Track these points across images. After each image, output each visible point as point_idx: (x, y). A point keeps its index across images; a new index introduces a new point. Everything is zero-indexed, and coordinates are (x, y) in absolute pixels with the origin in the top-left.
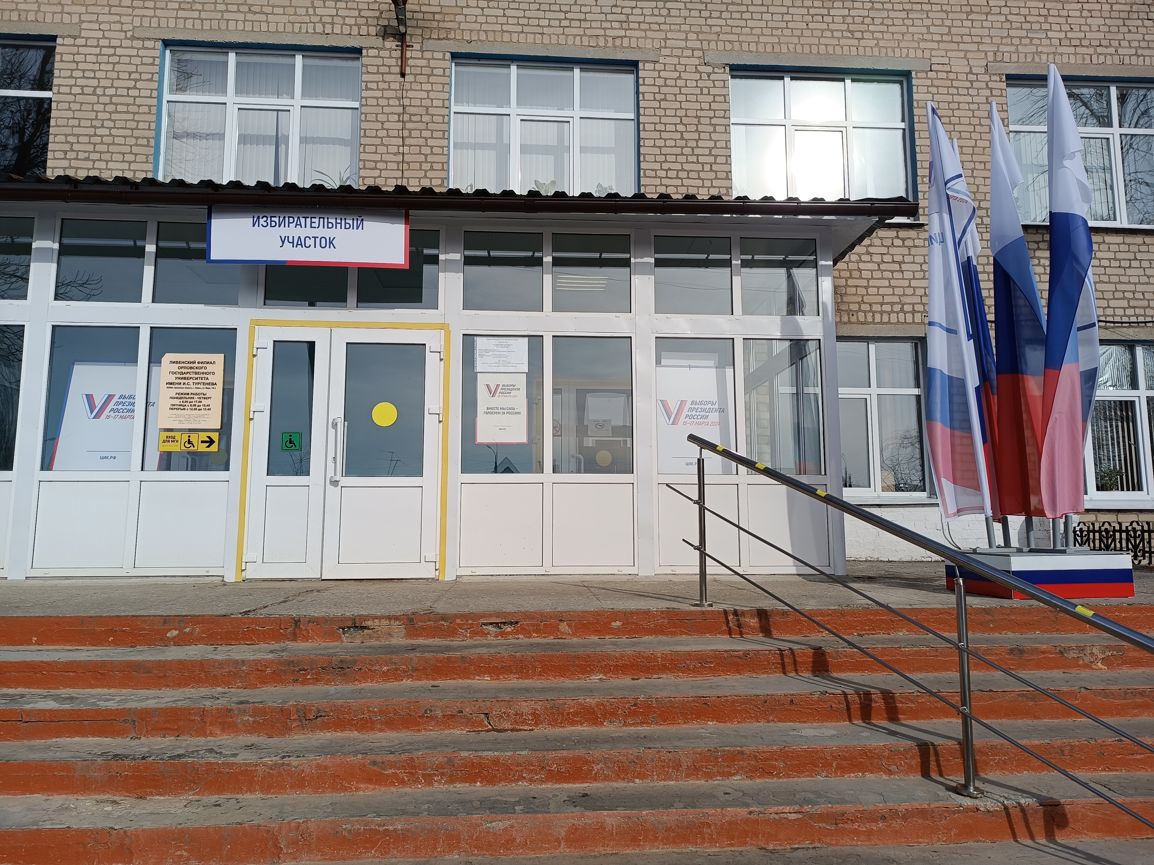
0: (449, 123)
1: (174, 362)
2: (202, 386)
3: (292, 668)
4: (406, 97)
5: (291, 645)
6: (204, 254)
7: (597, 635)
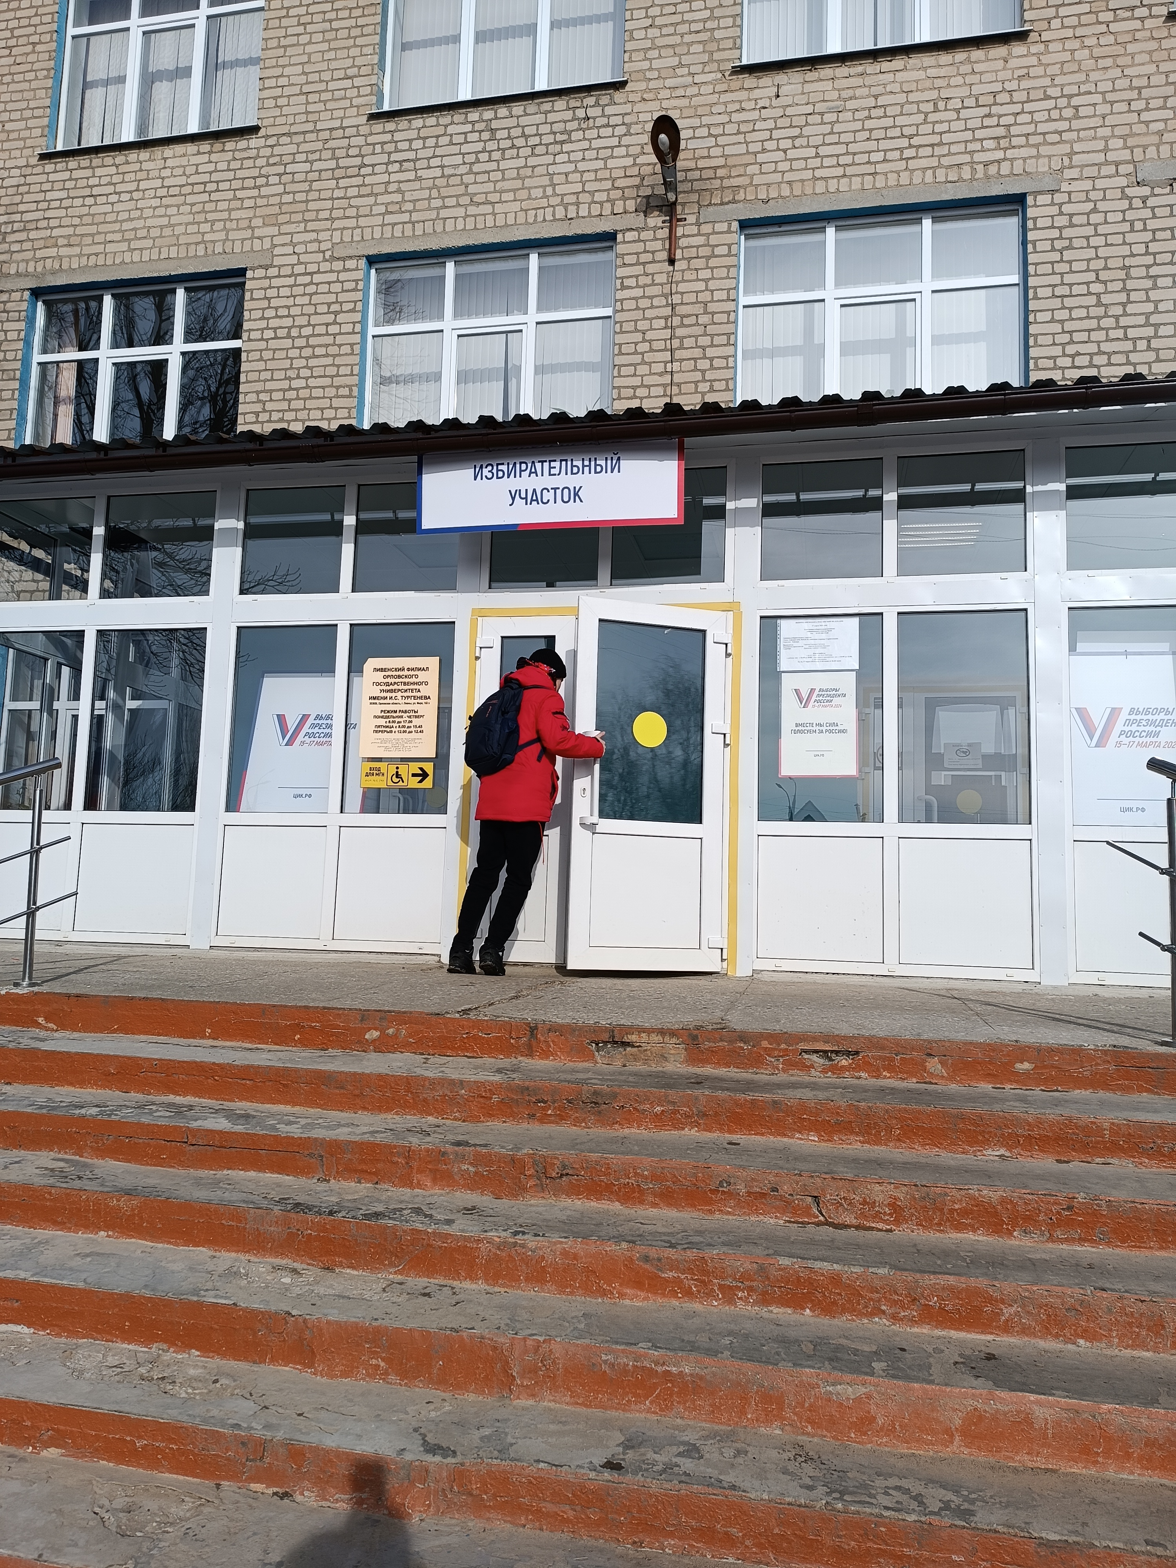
0: (735, 322)
1: (378, 670)
2: (413, 701)
3: (527, 1098)
4: (677, 293)
5: (526, 1062)
6: (413, 526)
7: (989, 1082)
